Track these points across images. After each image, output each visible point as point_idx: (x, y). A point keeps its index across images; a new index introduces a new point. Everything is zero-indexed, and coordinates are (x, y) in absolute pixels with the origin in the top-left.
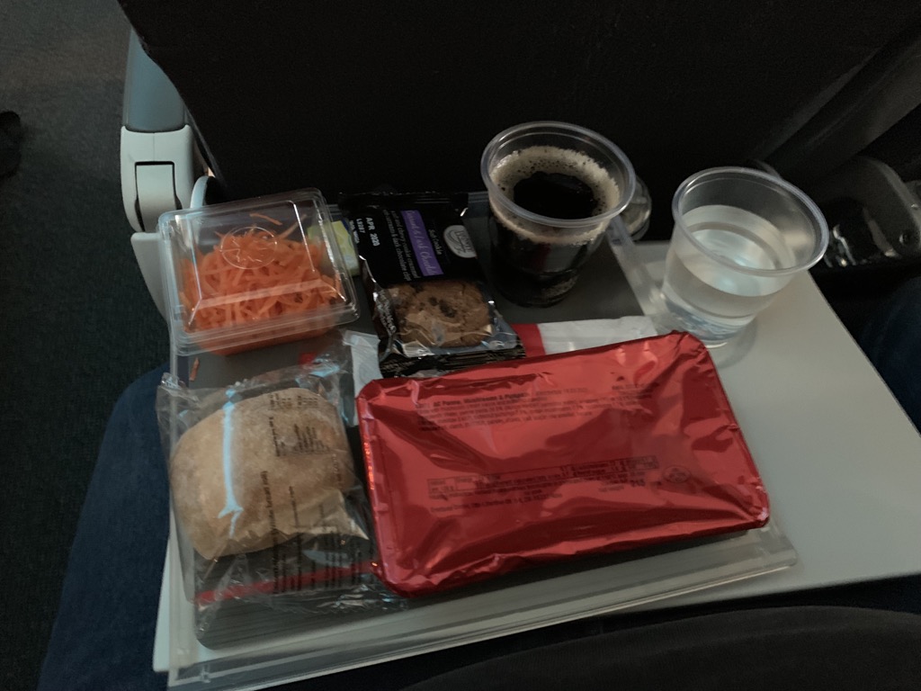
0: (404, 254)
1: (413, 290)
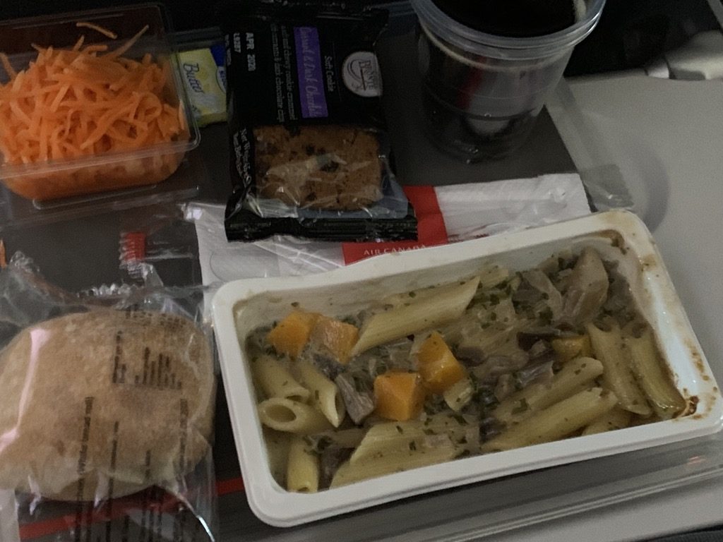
0: (284, 86)
1: (288, 133)
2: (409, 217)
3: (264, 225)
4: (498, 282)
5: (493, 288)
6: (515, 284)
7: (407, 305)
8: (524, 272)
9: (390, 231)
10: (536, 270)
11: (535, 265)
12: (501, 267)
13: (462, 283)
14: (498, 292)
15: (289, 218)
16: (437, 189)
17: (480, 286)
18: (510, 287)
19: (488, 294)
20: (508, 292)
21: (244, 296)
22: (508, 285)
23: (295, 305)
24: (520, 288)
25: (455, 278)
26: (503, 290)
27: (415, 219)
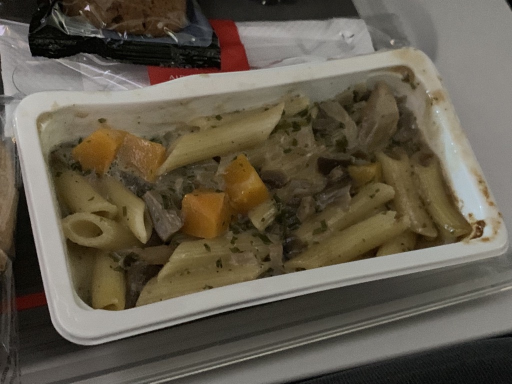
2: (213, 46)
3: (69, 42)
4: (300, 110)
5: (295, 116)
6: (314, 113)
7: (213, 127)
8: (322, 103)
9: (195, 58)
10: (334, 101)
11: (332, 97)
12: (302, 96)
13: (266, 109)
14: (299, 119)
15: (95, 38)
16: (238, 24)
17: (284, 113)
18: (310, 115)
19: (290, 120)
20: (309, 119)
21: (49, 109)
22: (308, 114)
23: (102, 121)
24: (318, 117)
25: (260, 104)
26: (304, 118)
27: (218, 48)
